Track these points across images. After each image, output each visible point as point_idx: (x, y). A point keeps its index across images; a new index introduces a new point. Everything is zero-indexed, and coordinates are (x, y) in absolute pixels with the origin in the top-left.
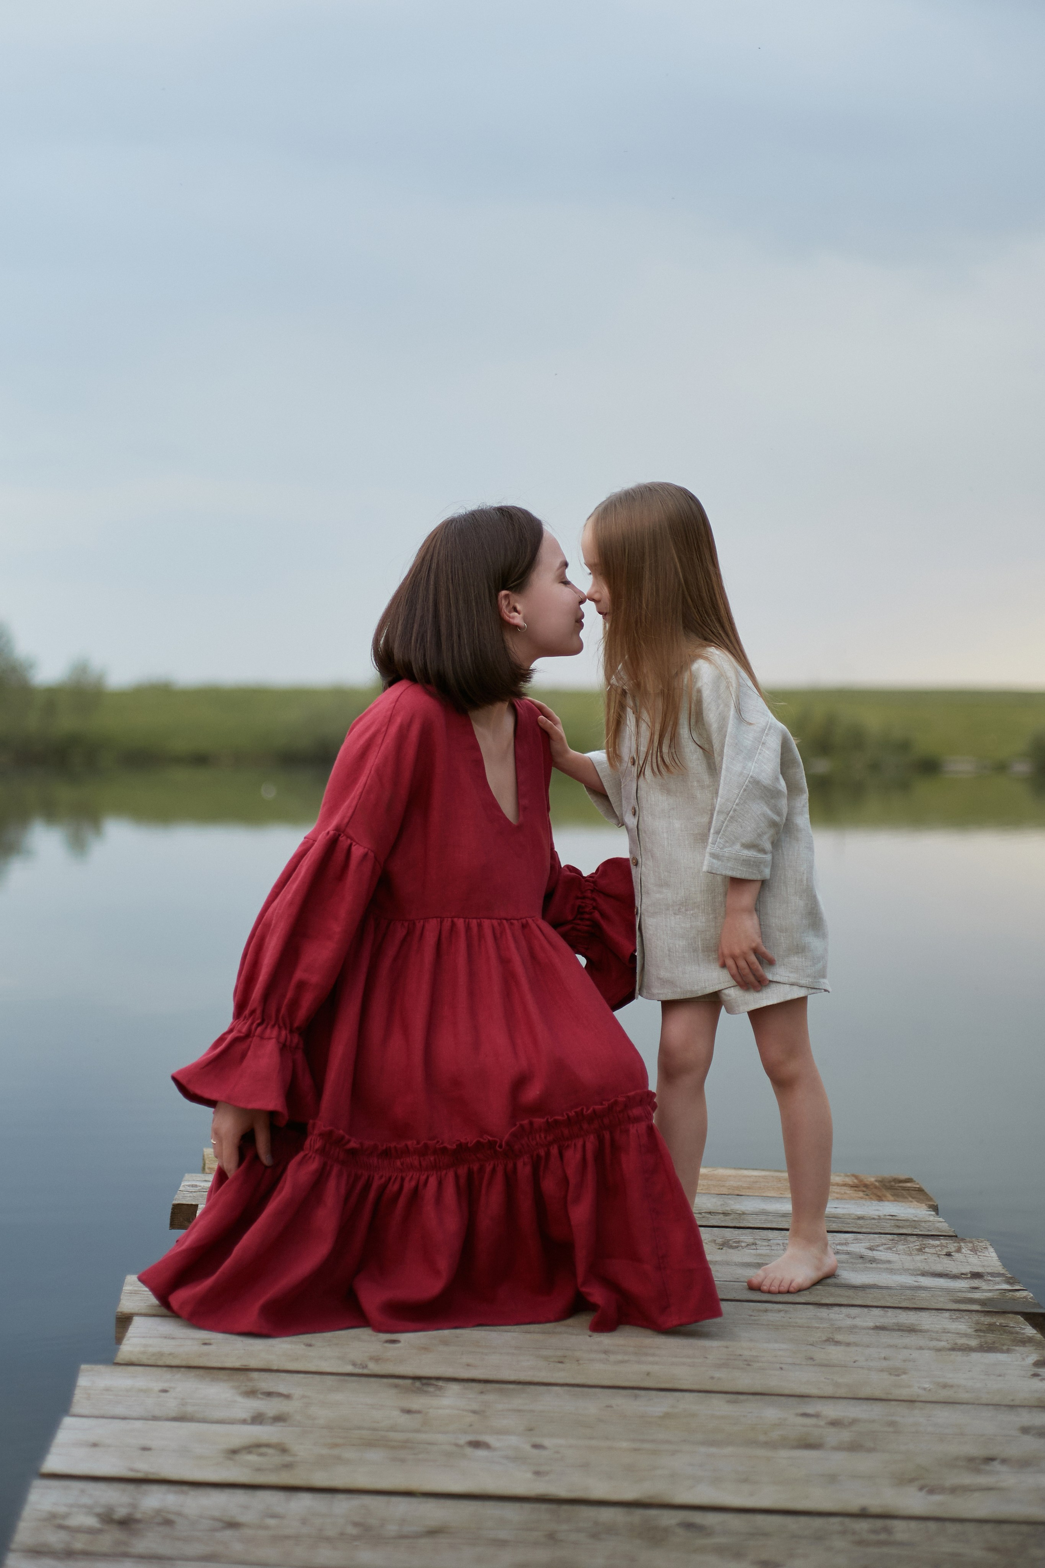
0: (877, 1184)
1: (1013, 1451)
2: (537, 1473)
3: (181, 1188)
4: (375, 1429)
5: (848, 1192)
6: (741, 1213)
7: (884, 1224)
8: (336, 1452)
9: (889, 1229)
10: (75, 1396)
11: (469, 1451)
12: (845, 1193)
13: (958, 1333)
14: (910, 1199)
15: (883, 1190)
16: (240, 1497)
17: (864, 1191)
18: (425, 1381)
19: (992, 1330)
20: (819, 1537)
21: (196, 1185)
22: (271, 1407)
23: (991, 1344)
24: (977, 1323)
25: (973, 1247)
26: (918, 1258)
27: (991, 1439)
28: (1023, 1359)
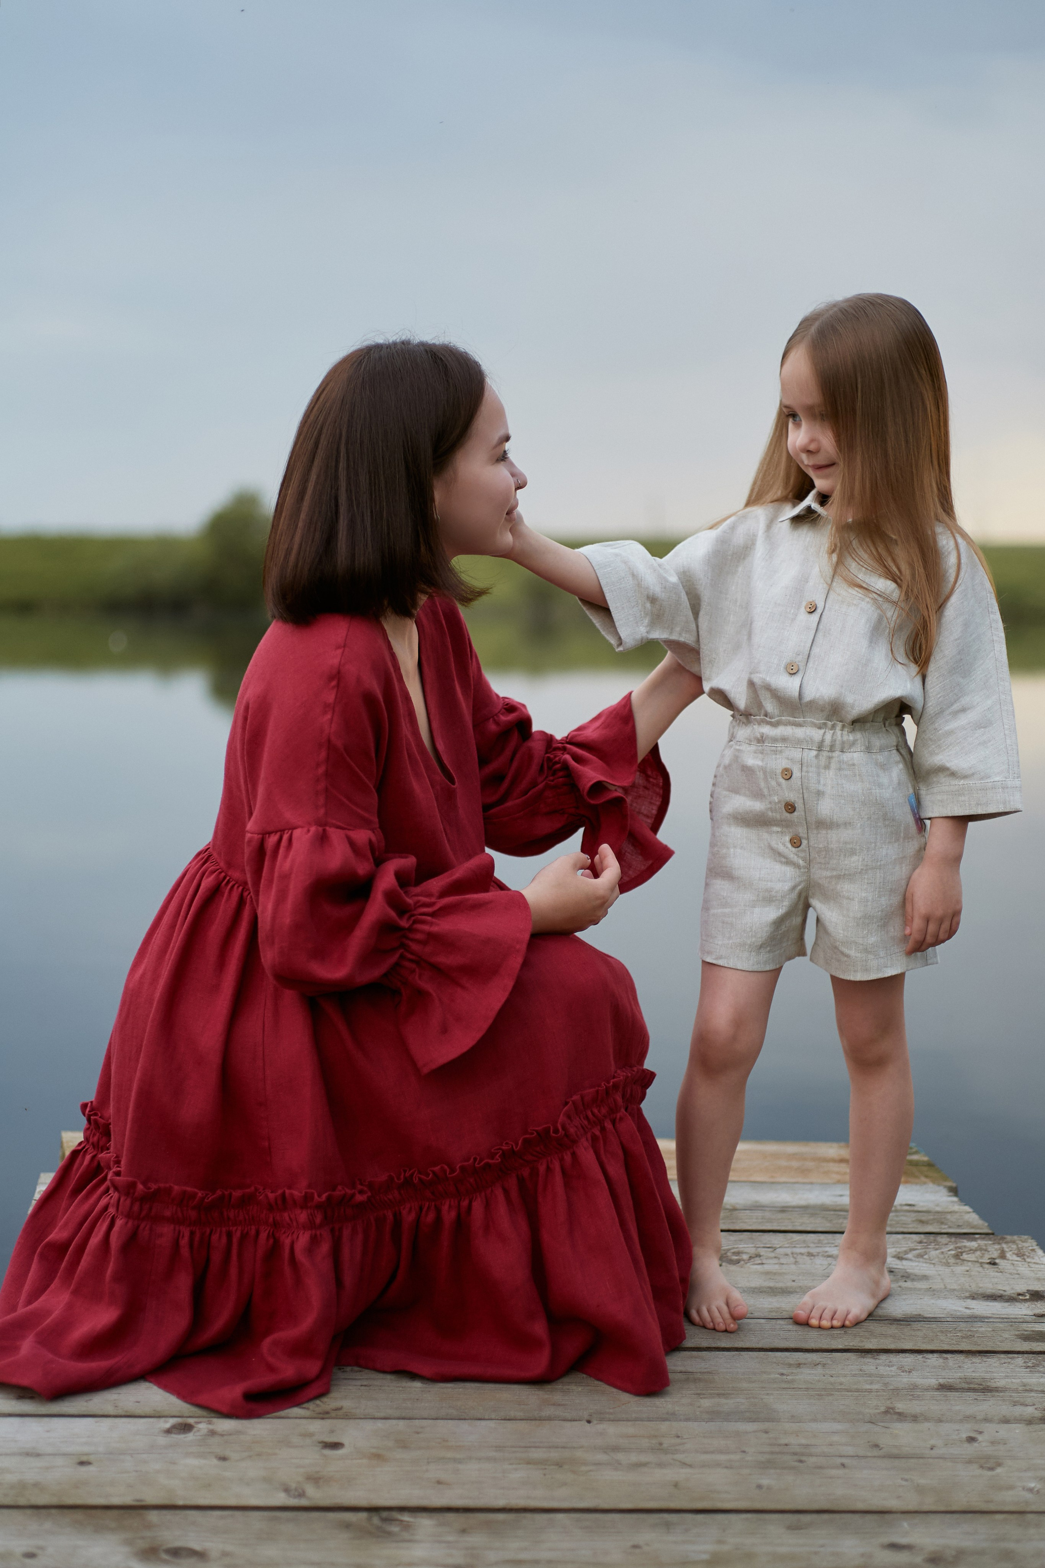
9: (912, 1225)
14: (925, 1180)
25: (1018, 1249)
26: (960, 1269)
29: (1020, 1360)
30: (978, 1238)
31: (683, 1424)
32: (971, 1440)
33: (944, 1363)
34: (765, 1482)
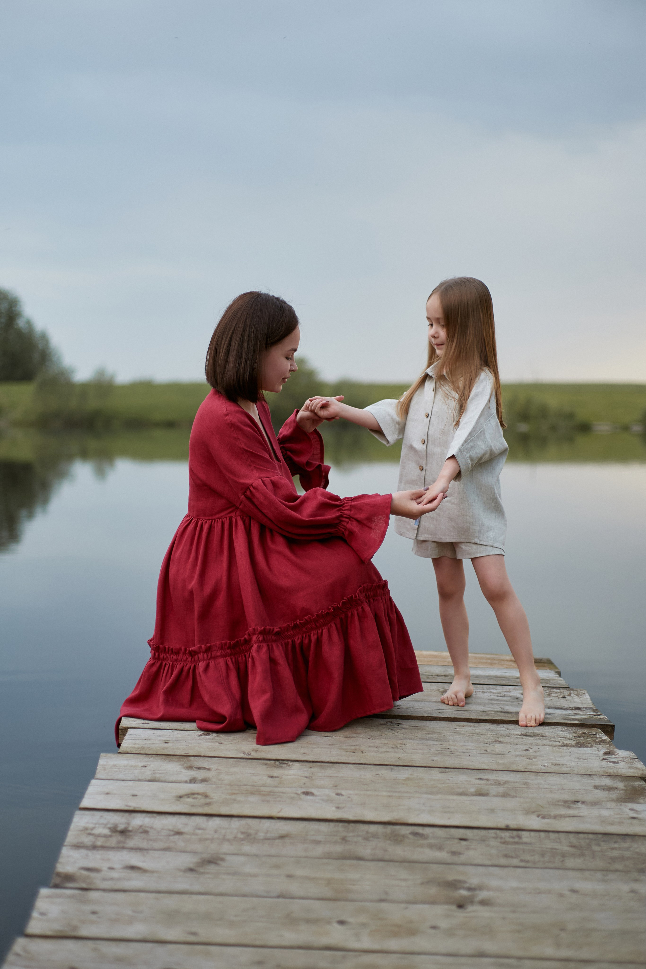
1: (589, 798)
2: (338, 808)
4: (253, 786)
5: (513, 664)
8: (233, 797)
10: (98, 769)
11: (303, 796)
12: (511, 665)
13: (565, 738)
14: (547, 668)
16: (183, 819)
18: (281, 762)
19: (583, 736)
20: (483, 840)
22: (200, 775)
23: (582, 743)
24: (576, 733)
25: (578, 693)
27: (577, 791)
28: (599, 751)
30: (561, 689)
32: (527, 750)
34: (435, 759)
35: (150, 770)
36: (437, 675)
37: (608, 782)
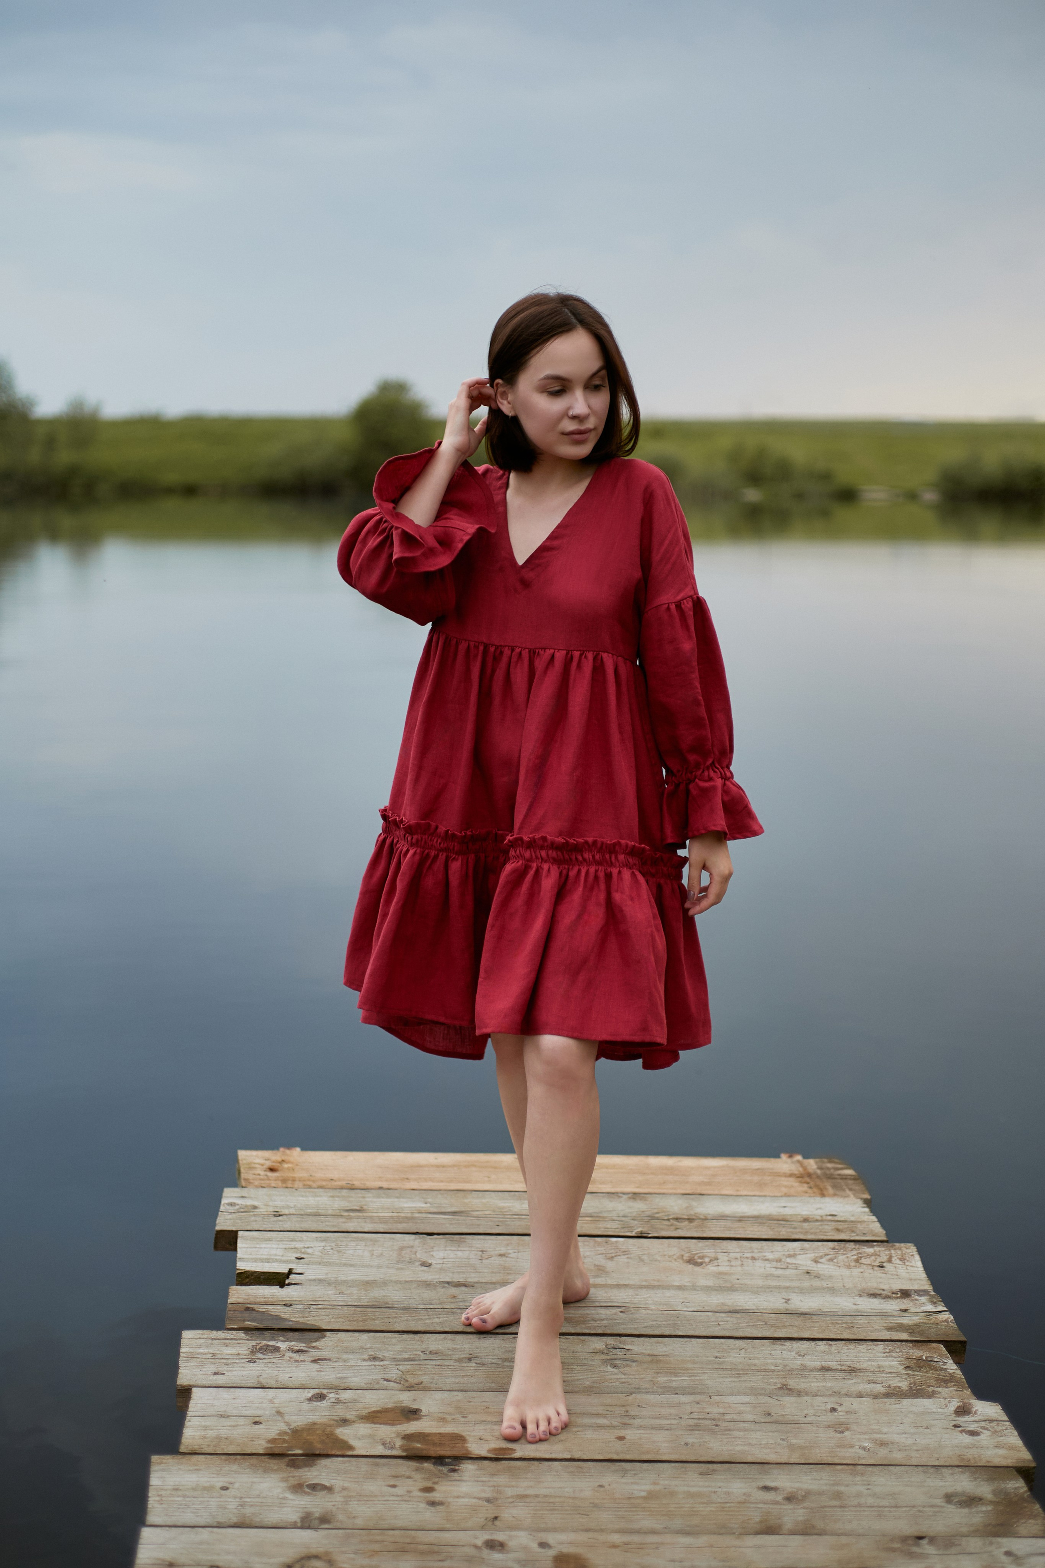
0: (819, 1172)
1: (937, 1526)
3: (222, 1208)
4: (404, 1529)
6: (703, 1218)
7: (826, 1227)
9: (830, 1234)
10: (149, 1499)
11: (486, 1552)
13: (890, 1373)
14: (848, 1192)
15: (825, 1180)
17: (808, 1183)
19: (918, 1366)
21: (234, 1203)
22: (316, 1504)
23: (919, 1386)
24: (906, 1357)
25: (902, 1255)
26: (856, 1272)
27: (919, 1511)
28: (946, 1405)
29: (881, 1347)
30: (875, 1246)
31: (645, 1396)
32: (833, 1410)
33: (828, 1349)
34: (690, 1441)
35: (235, 1497)
36: (677, 1219)
37: (964, 1484)
